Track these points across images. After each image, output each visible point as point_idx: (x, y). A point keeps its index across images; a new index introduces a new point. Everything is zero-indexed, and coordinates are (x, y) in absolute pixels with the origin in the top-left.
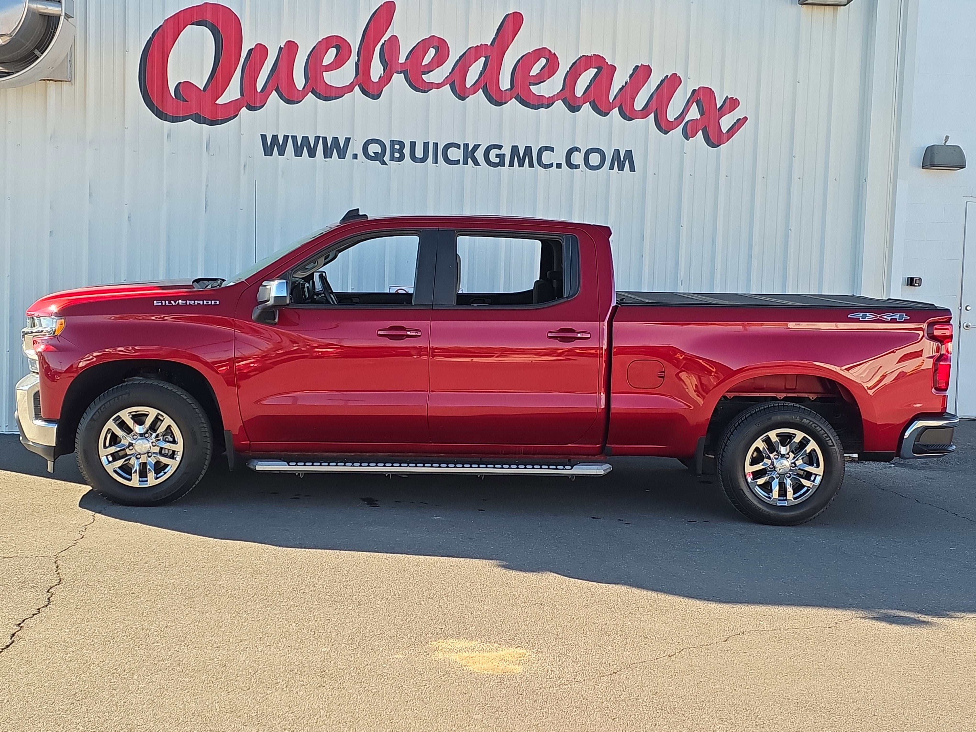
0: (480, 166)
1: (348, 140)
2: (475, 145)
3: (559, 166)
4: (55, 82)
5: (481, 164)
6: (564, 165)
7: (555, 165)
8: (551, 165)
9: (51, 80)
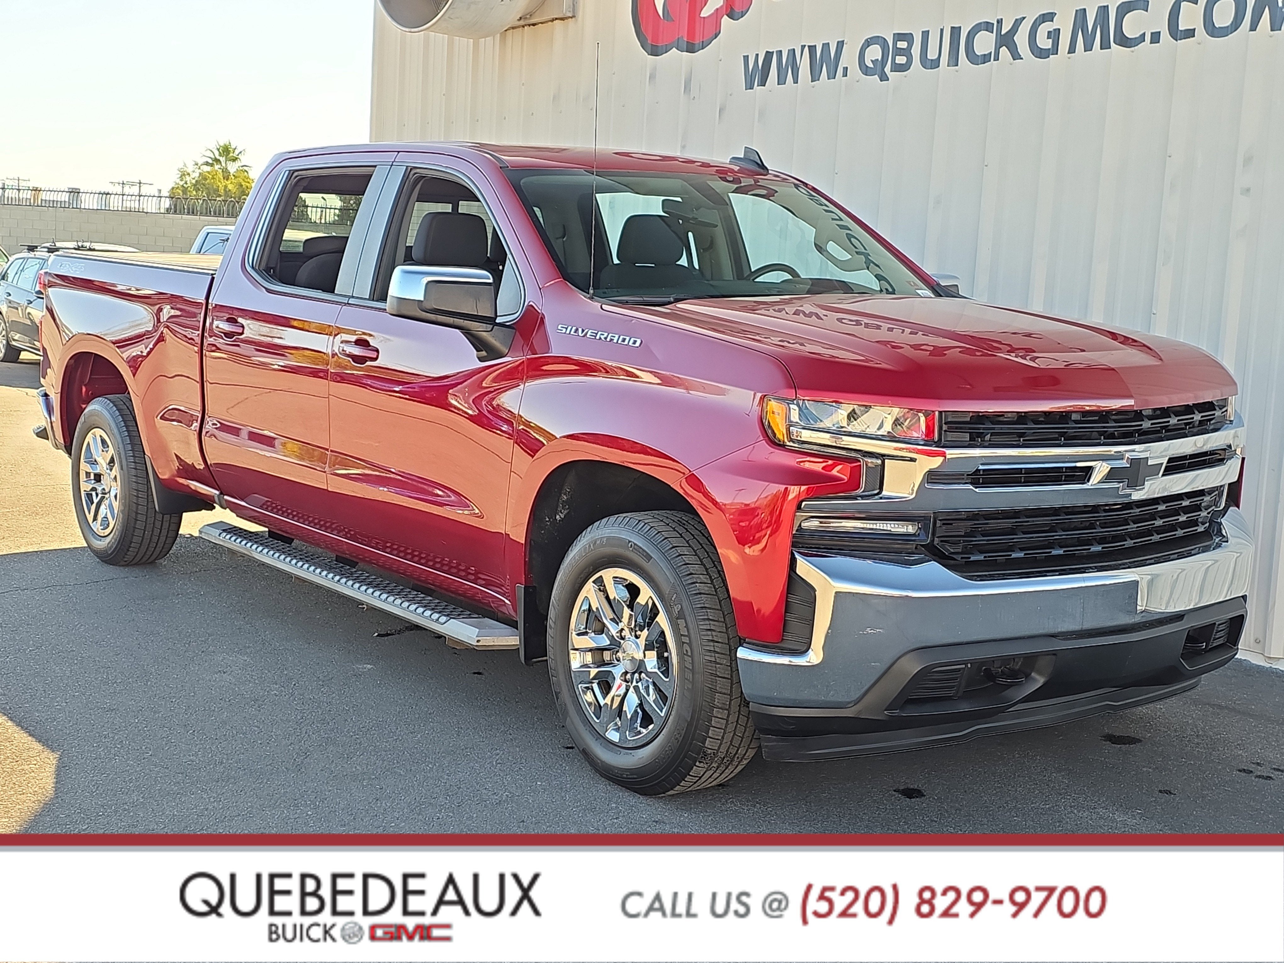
0: (1022, 59)
1: (840, 44)
2: (1016, 20)
3: (1156, 38)
4: (562, 21)
5: (1022, 56)
6: (1165, 35)
7: (1148, 38)
8: (1142, 38)
9: (556, 19)
